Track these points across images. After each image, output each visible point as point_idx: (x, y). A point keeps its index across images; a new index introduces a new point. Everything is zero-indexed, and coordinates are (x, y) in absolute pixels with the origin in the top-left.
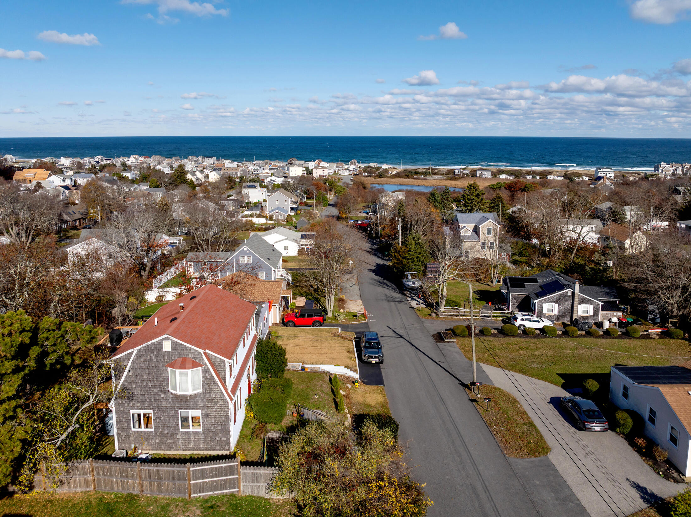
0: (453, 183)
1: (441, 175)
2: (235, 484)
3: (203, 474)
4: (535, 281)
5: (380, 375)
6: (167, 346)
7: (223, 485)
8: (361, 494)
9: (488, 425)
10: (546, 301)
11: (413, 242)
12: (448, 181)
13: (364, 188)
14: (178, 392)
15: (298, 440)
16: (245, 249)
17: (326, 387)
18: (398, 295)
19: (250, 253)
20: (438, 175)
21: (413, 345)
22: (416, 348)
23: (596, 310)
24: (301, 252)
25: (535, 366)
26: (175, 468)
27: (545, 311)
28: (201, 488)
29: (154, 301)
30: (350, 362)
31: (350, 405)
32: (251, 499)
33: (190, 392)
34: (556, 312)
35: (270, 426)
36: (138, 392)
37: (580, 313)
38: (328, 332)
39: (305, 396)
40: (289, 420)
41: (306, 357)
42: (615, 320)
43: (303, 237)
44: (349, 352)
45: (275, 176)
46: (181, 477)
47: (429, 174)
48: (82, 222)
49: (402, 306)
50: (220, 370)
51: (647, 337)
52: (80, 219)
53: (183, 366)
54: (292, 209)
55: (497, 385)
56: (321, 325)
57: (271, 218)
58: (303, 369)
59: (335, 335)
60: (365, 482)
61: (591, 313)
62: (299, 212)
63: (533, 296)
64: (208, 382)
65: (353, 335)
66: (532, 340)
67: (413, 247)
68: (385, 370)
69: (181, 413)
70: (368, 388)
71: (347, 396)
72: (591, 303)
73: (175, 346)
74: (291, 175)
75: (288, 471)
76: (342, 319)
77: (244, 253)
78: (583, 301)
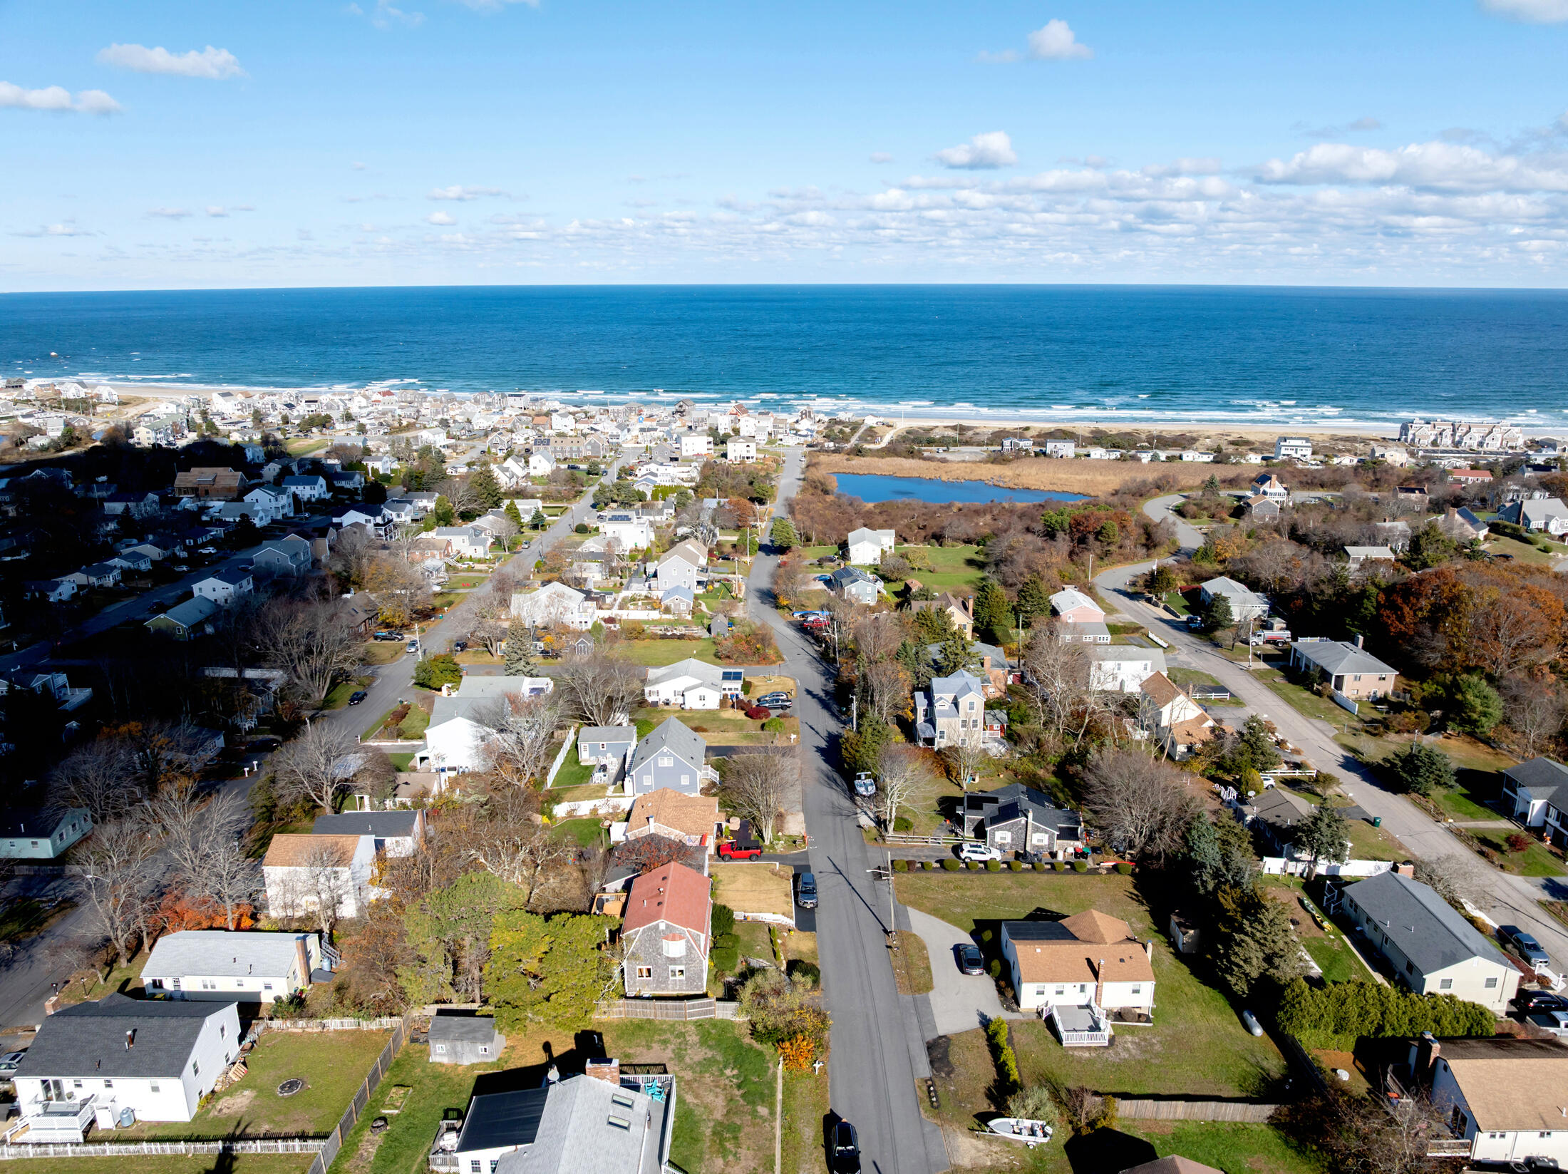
0: (997, 470)
1: (979, 444)
2: (713, 1012)
3: (694, 1007)
4: (995, 800)
5: (813, 920)
6: (662, 927)
7: (705, 1013)
8: (789, 1017)
9: (893, 969)
10: (998, 829)
11: (870, 730)
12: (989, 465)
13: (826, 492)
14: (671, 955)
15: (750, 985)
16: (665, 750)
17: (766, 937)
18: (846, 803)
19: (671, 755)
20: (972, 444)
21: (850, 885)
22: (853, 888)
23: (1051, 838)
24: (723, 703)
25: (959, 910)
26: (677, 1003)
27: (998, 839)
28: (692, 1015)
29: (566, 816)
30: (786, 908)
31: (786, 952)
32: (722, 1021)
33: (677, 956)
34: (1009, 840)
35: (727, 973)
36: (642, 955)
37: (1035, 842)
38: (765, 869)
39: (749, 948)
40: (740, 967)
41: (747, 905)
42: (1071, 850)
43: (727, 676)
44: (787, 895)
45: (656, 463)
46: (681, 1008)
47: (956, 443)
49: (849, 825)
50: (696, 941)
51: (1094, 872)
53: (674, 939)
54: (699, 583)
55: (914, 931)
56: (758, 857)
57: (667, 610)
58: (745, 918)
59: (774, 873)
60: (792, 1010)
61: (1046, 842)
62: (710, 587)
63: (987, 822)
64: (689, 949)
65: (791, 871)
66: (974, 877)
67: (869, 736)
68: (819, 915)
69: (671, 967)
70: (802, 934)
71: (783, 944)
72: (1046, 832)
73: (667, 926)
74: (684, 454)
75: (746, 1004)
76: (780, 847)
77: (664, 755)
78: (1037, 830)
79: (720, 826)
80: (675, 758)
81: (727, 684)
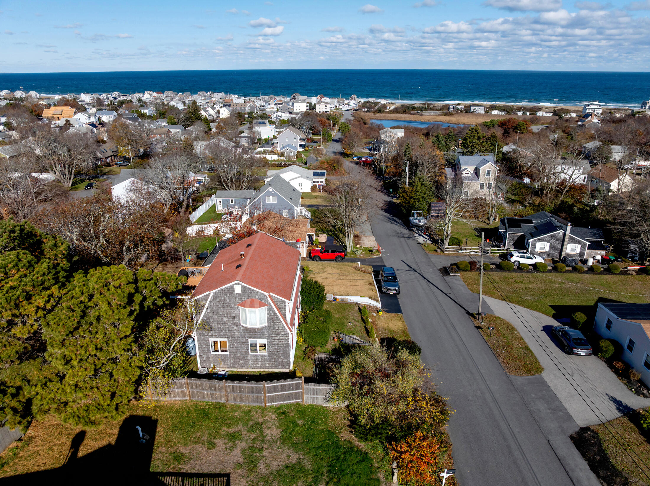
0: (447, 118)
1: (437, 110)
2: (300, 396)
3: (275, 389)
4: (530, 222)
5: (398, 304)
6: (238, 290)
7: (291, 397)
8: (402, 406)
9: (492, 348)
10: (539, 240)
11: (420, 184)
12: (443, 116)
13: (365, 123)
14: (249, 326)
15: (347, 363)
16: (271, 190)
17: (357, 315)
18: (406, 231)
19: (275, 194)
20: (433, 110)
21: (425, 278)
22: (428, 281)
23: (583, 249)
24: (314, 188)
25: (529, 298)
26: (254, 385)
27: (538, 249)
28: (274, 399)
29: (194, 235)
30: (372, 293)
31: (377, 332)
32: (312, 407)
33: (258, 326)
34: (547, 249)
35: (318, 349)
36: (214, 325)
37: (569, 251)
38: (350, 266)
39: (341, 324)
40: (331, 345)
41: (336, 289)
42: (599, 257)
43: (315, 174)
44: (370, 284)
45: (281, 111)
46: (258, 391)
47: (425, 109)
48: (113, 159)
49: (411, 242)
51: (625, 273)
52: (111, 156)
53: (252, 305)
54: (301, 145)
55: (497, 315)
56: (342, 259)
57: (282, 155)
58: (335, 299)
59: (357, 269)
60: (403, 397)
61: (578, 251)
62: (307, 148)
63: (528, 235)
64: (272, 318)
65: (371, 269)
66: (525, 275)
67: (419, 188)
68: (402, 300)
69: (251, 341)
70: (389, 315)
71: (373, 323)
72: (579, 242)
73: (245, 289)
74: (295, 111)
75: (343, 387)
76: (360, 254)
77: (269, 193)
78: (572, 241)
79: (310, 237)
80: (278, 196)
81: (316, 179)
